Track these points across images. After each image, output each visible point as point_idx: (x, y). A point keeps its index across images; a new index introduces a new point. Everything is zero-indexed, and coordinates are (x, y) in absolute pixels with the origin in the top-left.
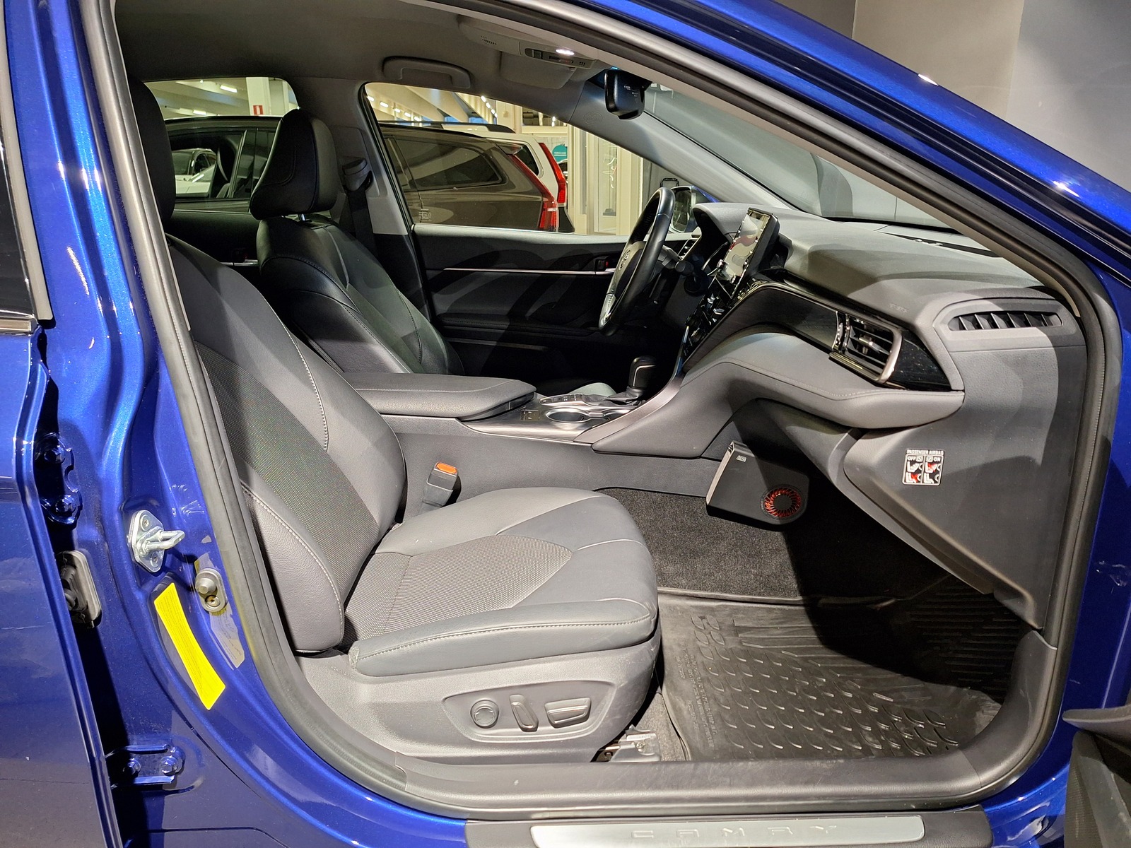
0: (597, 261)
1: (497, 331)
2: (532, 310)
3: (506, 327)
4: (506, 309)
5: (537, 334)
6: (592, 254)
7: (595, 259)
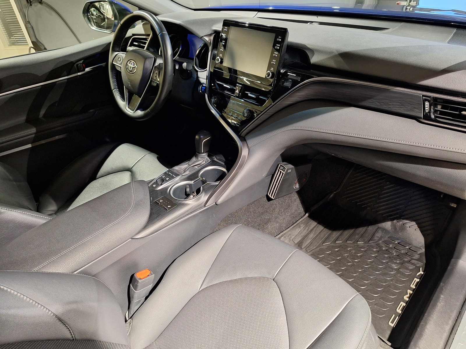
0: (77, 65)
1: (29, 137)
2: (42, 112)
3: (35, 131)
4: (23, 118)
5: (59, 128)
6: (72, 62)
7: (75, 65)
